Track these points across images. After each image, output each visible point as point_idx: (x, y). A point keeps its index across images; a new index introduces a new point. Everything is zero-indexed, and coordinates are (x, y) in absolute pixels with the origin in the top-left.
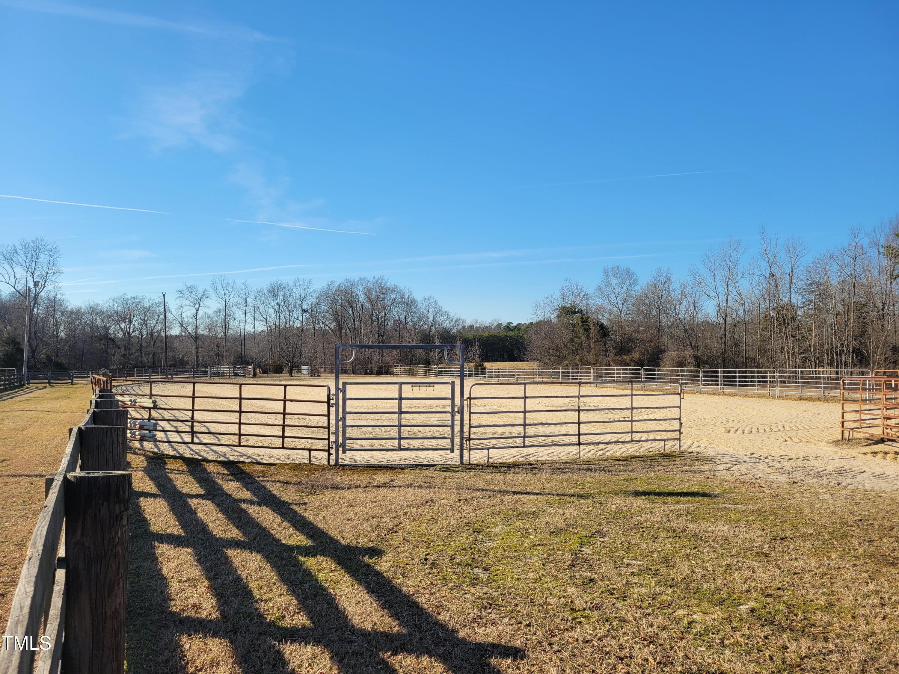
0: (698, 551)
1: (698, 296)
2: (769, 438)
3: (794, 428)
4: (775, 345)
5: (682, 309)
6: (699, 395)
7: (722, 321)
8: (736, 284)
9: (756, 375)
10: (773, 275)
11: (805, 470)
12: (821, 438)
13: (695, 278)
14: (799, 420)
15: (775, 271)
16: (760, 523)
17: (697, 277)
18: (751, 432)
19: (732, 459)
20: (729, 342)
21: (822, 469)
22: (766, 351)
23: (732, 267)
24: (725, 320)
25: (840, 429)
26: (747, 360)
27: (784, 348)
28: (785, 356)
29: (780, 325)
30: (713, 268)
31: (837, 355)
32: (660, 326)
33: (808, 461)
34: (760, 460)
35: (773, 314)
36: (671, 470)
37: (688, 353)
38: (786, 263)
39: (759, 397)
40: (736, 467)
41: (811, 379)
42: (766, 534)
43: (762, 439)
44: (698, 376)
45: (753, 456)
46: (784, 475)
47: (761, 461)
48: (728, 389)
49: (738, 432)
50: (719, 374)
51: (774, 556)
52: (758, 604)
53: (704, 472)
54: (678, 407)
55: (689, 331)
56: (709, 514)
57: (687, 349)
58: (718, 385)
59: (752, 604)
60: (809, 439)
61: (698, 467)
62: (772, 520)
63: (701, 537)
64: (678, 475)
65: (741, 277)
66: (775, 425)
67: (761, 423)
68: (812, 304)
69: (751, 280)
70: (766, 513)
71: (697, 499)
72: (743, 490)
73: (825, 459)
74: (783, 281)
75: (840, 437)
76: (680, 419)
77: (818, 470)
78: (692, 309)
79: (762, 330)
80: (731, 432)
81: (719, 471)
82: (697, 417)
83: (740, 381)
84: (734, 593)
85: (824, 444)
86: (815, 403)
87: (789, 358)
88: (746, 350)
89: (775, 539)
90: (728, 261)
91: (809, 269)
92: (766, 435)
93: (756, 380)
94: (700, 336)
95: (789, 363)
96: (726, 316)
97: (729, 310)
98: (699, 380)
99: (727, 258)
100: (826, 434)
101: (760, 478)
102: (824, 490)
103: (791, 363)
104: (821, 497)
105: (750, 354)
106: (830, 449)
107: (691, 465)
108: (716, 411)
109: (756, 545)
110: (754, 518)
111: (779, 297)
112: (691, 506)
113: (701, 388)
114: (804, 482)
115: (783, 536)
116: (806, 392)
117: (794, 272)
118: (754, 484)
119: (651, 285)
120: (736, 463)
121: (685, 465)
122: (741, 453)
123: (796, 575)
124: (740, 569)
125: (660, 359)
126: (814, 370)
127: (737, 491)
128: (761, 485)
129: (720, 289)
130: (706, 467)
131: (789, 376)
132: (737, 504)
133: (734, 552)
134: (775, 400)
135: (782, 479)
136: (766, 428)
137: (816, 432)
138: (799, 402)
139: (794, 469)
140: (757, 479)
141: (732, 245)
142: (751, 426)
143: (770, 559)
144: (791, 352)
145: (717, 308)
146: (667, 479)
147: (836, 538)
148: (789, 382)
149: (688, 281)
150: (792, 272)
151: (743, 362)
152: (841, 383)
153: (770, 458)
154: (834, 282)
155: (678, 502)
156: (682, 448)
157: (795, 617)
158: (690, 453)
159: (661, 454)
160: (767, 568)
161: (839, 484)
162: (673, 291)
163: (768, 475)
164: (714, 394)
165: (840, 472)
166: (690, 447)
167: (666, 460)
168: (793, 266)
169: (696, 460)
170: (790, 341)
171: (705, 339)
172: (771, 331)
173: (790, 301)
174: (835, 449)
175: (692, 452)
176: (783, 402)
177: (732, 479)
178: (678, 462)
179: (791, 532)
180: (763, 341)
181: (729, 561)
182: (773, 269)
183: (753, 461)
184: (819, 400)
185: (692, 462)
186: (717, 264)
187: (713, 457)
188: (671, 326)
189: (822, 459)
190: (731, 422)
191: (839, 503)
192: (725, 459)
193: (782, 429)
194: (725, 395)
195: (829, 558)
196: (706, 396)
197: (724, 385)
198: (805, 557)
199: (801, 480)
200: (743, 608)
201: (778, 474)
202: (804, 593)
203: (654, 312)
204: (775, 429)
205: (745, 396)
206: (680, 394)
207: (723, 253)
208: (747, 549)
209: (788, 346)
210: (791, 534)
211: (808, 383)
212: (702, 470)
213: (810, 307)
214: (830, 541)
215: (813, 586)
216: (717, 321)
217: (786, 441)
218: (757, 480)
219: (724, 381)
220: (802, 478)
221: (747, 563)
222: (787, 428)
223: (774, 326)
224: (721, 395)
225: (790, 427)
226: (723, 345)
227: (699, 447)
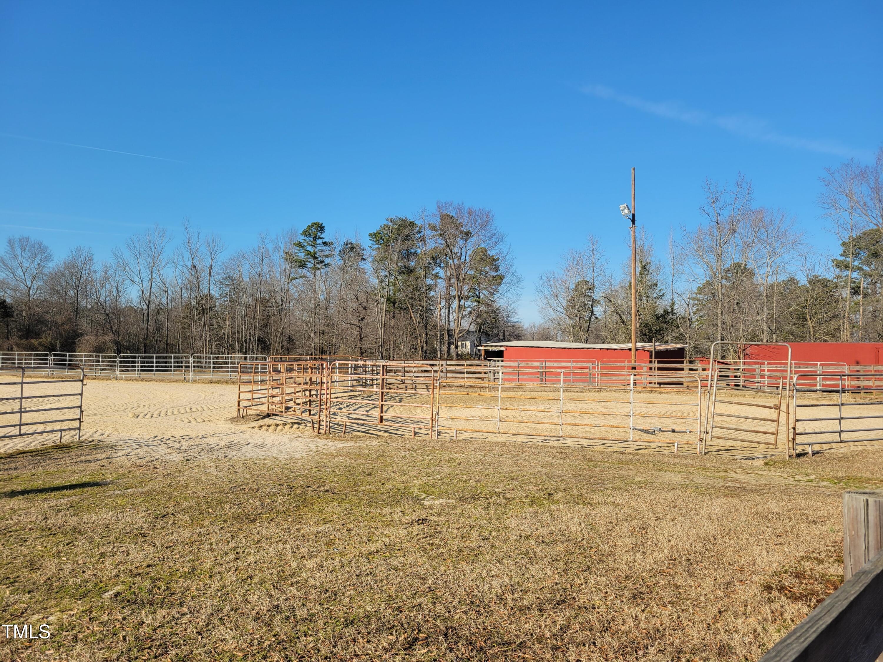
0: (72, 546)
1: (121, 279)
2: (175, 420)
3: (200, 409)
4: (194, 332)
5: (104, 292)
6: (115, 381)
7: (145, 307)
8: (161, 271)
9: (172, 360)
10: (194, 267)
11: (201, 447)
12: (221, 416)
13: (119, 261)
14: (205, 402)
15: (196, 263)
16: (146, 504)
17: (120, 260)
18: (160, 415)
19: (134, 444)
20: (151, 330)
21: (215, 445)
22: (186, 338)
23: (156, 254)
24: (148, 306)
25: (237, 407)
26: (168, 347)
27: (202, 336)
28: (202, 343)
29: (199, 314)
30: (137, 253)
31: (246, 343)
32: (77, 308)
33: (205, 439)
34: (162, 441)
35: (194, 303)
36: (64, 462)
37: (108, 338)
38: (207, 256)
39: (174, 381)
40: (136, 451)
41: (224, 364)
42: (150, 514)
43: (168, 421)
44: (115, 362)
45: (156, 439)
46: (180, 454)
47: (162, 443)
48: (144, 375)
49: (147, 416)
50: (137, 360)
51: (152, 534)
52: (124, 586)
53: (101, 460)
54: (79, 394)
55: (111, 315)
56: (94, 504)
57: (106, 334)
58: (135, 370)
59: (119, 588)
60: (211, 418)
61: (95, 456)
62: (158, 500)
63: (80, 530)
64: (70, 467)
65: (165, 266)
66: (183, 407)
67: (171, 406)
68: (228, 296)
69: (174, 269)
70: (155, 494)
71: (85, 490)
72: (138, 473)
73: (221, 435)
74: (204, 274)
75: (236, 415)
76: (80, 407)
77: (212, 446)
78: (115, 293)
79: (183, 318)
80: (139, 417)
81: (117, 457)
82: (107, 404)
83: (157, 367)
84: (101, 582)
85: (223, 422)
86: (223, 385)
87: (206, 345)
88: (167, 337)
89: (157, 518)
90: (153, 249)
91: (226, 264)
92: (174, 417)
93: (172, 365)
94: (122, 321)
95: (206, 349)
96: (149, 302)
97: (153, 297)
98: (115, 366)
99: (152, 245)
100: (226, 413)
101: (157, 459)
102: (211, 464)
103: (208, 349)
104: (208, 471)
105: (171, 340)
106: (227, 426)
107: (88, 455)
108: (129, 397)
109: (136, 527)
110: (140, 500)
111: (199, 288)
112: (76, 498)
113: (117, 373)
114: (197, 459)
115: (165, 513)
116: (218, 376)
117: (213, 266)
118: (150, 466)
119: (69, 263)
120: (137, 447)
121: (82, 455)
122: (145, 436)
123: (169, 549)
124: (114, 554)
125: (75, 344)
126: (226, 355)
127: (131, 476)
128: (156, 466)
129: (144, 275)
130: (104, 455)
131: (206, 362)
132: (127, 489)
133: (112, 538)
134: (189, 384)
135: (177, 458)
136: (174, 411)
137: (218, 412)
138: (209, 385)
139: (191, 448)
140: (153, 461)
141: (157, 233)
142: (160, 410)
143: (147, 538)
144: (208, 339)
145: (141, 293)
146: (56, 473)
147: (212, 507)
148: (205, 366)
149: (112, 263)
150: (211, 265)
151: (164, 348)
152: (239, 367)
153: (172, 439)
154: (246, 279)
155: (63, 497)
156: (81, 439)
157: (158, 591)
158: (90, 442)
159: (56, 446)
160: (142, 548)
161: (226, 457)
162: (95, 272)
163: (165, 456)
164: (130, 380)
165: (230, 446)
166: (92, 436)
167: (61, 452)
168: (212, 260)
169: (95, 449)
170: (207, 329)
171: (127, 324)
172: (192, 319)
173: (209, 292)
174: (230, 426)
175: (93, 441)
176: (195, 386)
177: (129, 464)
178: (75, 452)
179: (173, 508)
180: (184, 328)
181: (104, 549)
182: (195, 261)
183: (154, 444)
184: (226, 382)
185: (90, 451)
186: (142, 250)
187: (114, 444)
188: (91, 309)
189: (218, 435)
190: (142, 406)
191: (221, 474)
192: (127, 445)
193: (188, 410)
194: (142, 380)
195: (202, 526)
196: (122, 382)
197: (141, 370)
198: (181, 530)
199: (194, 457)
200: (107, 595)
201: (174, 454)
202: (172, 564)
203: (72, 293)
204: (182, 411)
205: (161, 381)
206: (82, 381)
207: (149, 239)
208: (127, 533)
209: (206, 333)
210: (173, 510)
211: (222, 367)
212: (99, 458)
213: (226, 299)
214: (207, 510)
215: (181, 556)
216: (140, 307)
217: (190, 421)
218: (153, 463)
219: (141, 367)
220: (195, 455)
221: (124, 548)
222: (194, 410)
223: (194, 314)
224: (138, 380)
225: (197, 409)
226: (145, 331)
227: (103, 434)
